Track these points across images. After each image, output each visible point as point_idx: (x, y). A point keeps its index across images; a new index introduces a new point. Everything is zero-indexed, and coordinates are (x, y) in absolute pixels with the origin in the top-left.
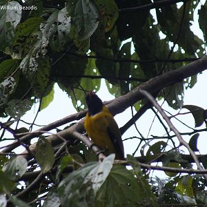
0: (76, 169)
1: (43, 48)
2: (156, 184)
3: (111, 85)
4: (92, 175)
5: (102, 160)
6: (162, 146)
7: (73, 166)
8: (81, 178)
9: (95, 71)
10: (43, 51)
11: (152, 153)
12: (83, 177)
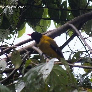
0: (33, 67)
1: (16, 2)
2: (80, 78)
3: (57, 24)
4: (42, 70)
5: (48, 62)
6: (80, 54)
7: (32, 65)
8: (36, 72)
9: (48, 16)
10: (16, 3)
11: (75, 58)
12: (37, 71)
